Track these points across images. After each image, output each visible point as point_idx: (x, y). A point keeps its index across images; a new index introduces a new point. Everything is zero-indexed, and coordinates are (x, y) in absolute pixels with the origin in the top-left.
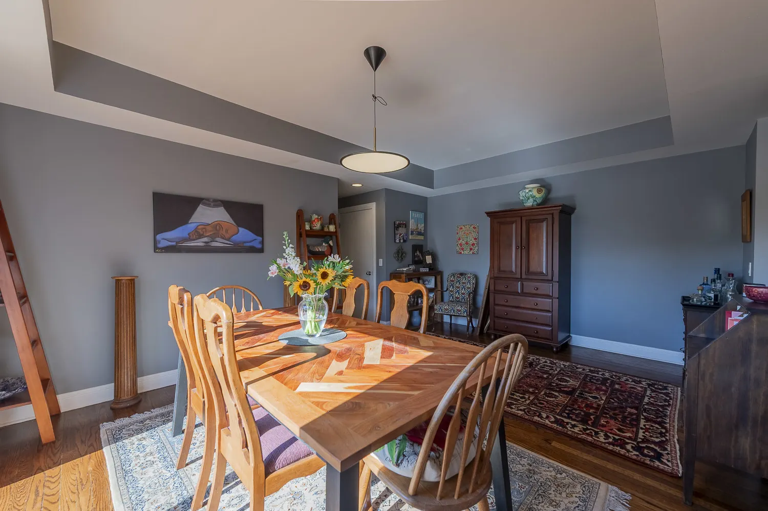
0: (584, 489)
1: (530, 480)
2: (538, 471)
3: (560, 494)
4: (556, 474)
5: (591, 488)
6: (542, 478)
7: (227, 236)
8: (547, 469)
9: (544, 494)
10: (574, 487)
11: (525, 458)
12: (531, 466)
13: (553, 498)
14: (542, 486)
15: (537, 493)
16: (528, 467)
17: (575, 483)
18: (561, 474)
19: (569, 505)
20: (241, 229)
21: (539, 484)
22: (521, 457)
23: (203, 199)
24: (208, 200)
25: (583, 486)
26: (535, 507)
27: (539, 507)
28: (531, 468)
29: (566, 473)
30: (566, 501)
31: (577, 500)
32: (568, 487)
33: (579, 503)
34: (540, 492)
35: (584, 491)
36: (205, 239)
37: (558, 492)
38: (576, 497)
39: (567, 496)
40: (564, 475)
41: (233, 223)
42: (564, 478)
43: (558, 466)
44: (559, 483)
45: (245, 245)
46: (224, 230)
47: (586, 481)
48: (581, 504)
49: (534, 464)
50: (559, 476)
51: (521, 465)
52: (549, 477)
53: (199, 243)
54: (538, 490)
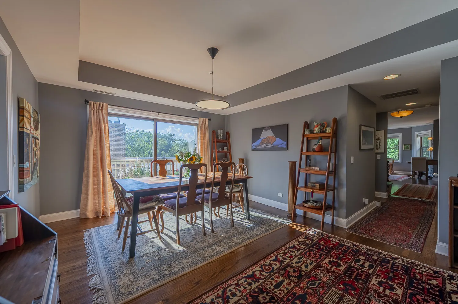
0: (121, 292)
1: (144, 274)
2: (146, 280)
3: (128, 280)
4: (138, 286)
5: (118, 296)
6: (141, 279)
7: (272, 143)
8: (144, 284)
9: (133, 274)
10: (125, 289)
11: (158, 278)
12: (152, 278)
13: (128, 276)
14: (137, 276)
15: (135, 272)
16: (152, 277)
17: (127, 291)
18: (137, 289)
19: (120, 280)
20: (277, 138)
21: (139, 276)
22: (161, 278)
23: (264, 128)
24: (265, 127)
25: (122, 293)
26: (131, 268)
27: (129, 269)
28: (150, 278)
29: (135, 291)
30: (123, 280)
31: (119, 285)
32: (128, 286)
33: (117, 284)
34: (135, 274)
35: (120, 291)
36: (264, 145)
37: (129, 280)
38: (121, 285)
39: (124, 282)
40: (135, 290)
41: (274, 136)
42: (133, 288)
43: (142, 290)
44: (133, 284)
45: (279, 146)
46: (271, 140)
47: (123, 298)
48: (116, 285)
49: (152, 280)
50: (136, 287)
51: (156, 274)
52: (139, 282)
53: (262, 147)
54: (136, 273)
